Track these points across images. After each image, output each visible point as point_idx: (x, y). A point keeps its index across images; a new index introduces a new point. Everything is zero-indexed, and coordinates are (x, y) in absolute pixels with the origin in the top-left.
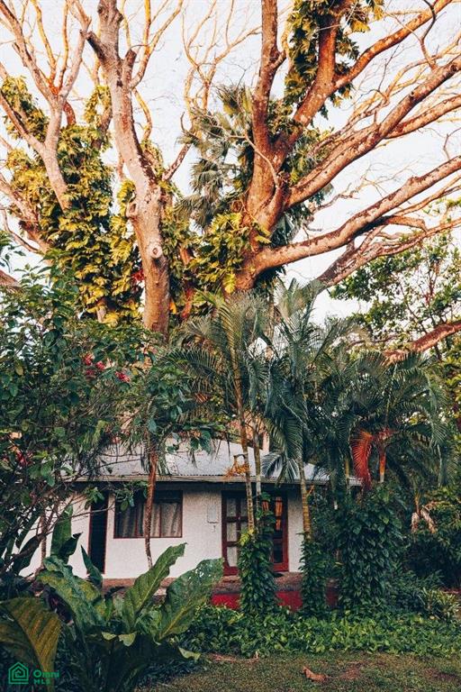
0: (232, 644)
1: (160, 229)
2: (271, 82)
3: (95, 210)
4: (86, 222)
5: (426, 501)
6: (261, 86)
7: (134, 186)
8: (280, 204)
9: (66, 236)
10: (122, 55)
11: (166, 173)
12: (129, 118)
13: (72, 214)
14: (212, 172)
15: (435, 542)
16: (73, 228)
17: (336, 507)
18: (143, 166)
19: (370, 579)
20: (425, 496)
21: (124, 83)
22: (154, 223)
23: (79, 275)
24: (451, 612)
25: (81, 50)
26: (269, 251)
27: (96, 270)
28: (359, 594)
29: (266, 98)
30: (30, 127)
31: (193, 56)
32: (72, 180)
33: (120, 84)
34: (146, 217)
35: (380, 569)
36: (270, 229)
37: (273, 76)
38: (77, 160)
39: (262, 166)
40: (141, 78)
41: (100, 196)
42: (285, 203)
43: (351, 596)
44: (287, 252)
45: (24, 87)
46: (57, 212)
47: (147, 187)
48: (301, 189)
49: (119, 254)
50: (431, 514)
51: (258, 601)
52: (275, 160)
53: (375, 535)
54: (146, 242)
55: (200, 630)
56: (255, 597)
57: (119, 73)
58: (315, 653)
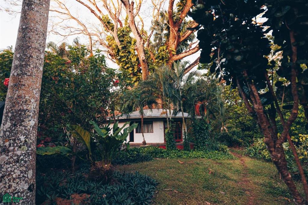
0: (162, 156)
1: (144, 52)
2: (173, 5)
3: (128, 49)
4: (126, 52)
5: (225, 124)
6: (170, 7)
7: (136, 40)
8: (178, 41)
9: (122, 57)
10: (130, 3)
11: (148, 37)
12: (133, 21)
13: (122, 51)
14: (159, 36)
15: (227, 135)
16: (123, 55)
17: (193, 123)
18: (138, 34)
19: (202, 141)
20: (225, 123)
21: (131, 11)
22: (142, 50)
23: (125, 67)
24: (226, 150)
25: (121, 5)
26: (176, 56)
27: (129, 66)
28: (199, 145)
29: (172, 10)
30: (110, 28)
31: (154, 3)
32: (121, 41)
33: (130, 12)
34: (140, 48)
35: (205, 139)
36: (176, 49)
37: (173, 3)
38: (123, 36)
39: (172, 31)
40: (139, 11)
41: (129, 45)
42: (179, 41)
43: (197, 146)
44: (181, 55)
45: (108, 18)
46: (119, 51)
47: (139, 40)
48: (183, 37)
49: (134, 59)
50: (227, 128)
51: (171, 147)
52: (176, 29)
53: (203, 130)
54: (140, 56)
55: (154, 153)
56: (170, 146)
57: (130, 9)
58: (183, 158)
